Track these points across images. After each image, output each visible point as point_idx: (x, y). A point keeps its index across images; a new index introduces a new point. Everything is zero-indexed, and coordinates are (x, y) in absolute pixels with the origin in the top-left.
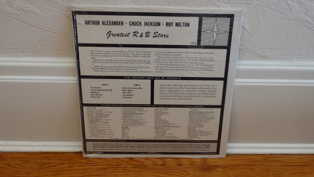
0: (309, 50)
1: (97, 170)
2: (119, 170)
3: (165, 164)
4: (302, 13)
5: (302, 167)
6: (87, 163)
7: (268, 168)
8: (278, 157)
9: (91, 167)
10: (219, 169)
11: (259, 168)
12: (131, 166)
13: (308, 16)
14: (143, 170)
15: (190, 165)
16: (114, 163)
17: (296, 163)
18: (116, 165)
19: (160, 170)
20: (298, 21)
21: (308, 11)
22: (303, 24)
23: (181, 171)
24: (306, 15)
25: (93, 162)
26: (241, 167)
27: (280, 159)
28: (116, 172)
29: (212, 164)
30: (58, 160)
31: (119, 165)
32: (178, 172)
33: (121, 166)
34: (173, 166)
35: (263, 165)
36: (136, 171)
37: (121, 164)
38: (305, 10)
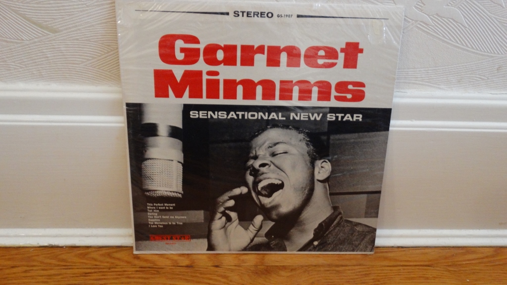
0: (430, 70)
1: (73, 277)
2: (112, 275)
3: (193, 265)
4: (414, 8)
5: (425, 268)
6: (58, 265)
7: (367, 269)
8: (386, 252)
9: (64, 271)
10: (283, 273)
11: (352, 270)
12: (134, 269)
13: (423, 13)
14: (153, 276)
15: (235, 266)
16: (106, 264)
17: (416, 261)
18: (107, 268)
19: (183, 275)
20: (409, 22)
21: (424, 5)
22: (417, 27)
23: (218, 276)
24: (421, 11)
25: (69, 262)
26: (322, 269)
27: (389, 255)
28: (105, 279)
29: (273, 265)
30: (9, 259)
31: (113, 268)
32: (213, 278)
33: (116, 270)
34: (206, 268)
35: (360, 265)
36: (139, 278)
37: (117, 266)
38: (419, 2)
